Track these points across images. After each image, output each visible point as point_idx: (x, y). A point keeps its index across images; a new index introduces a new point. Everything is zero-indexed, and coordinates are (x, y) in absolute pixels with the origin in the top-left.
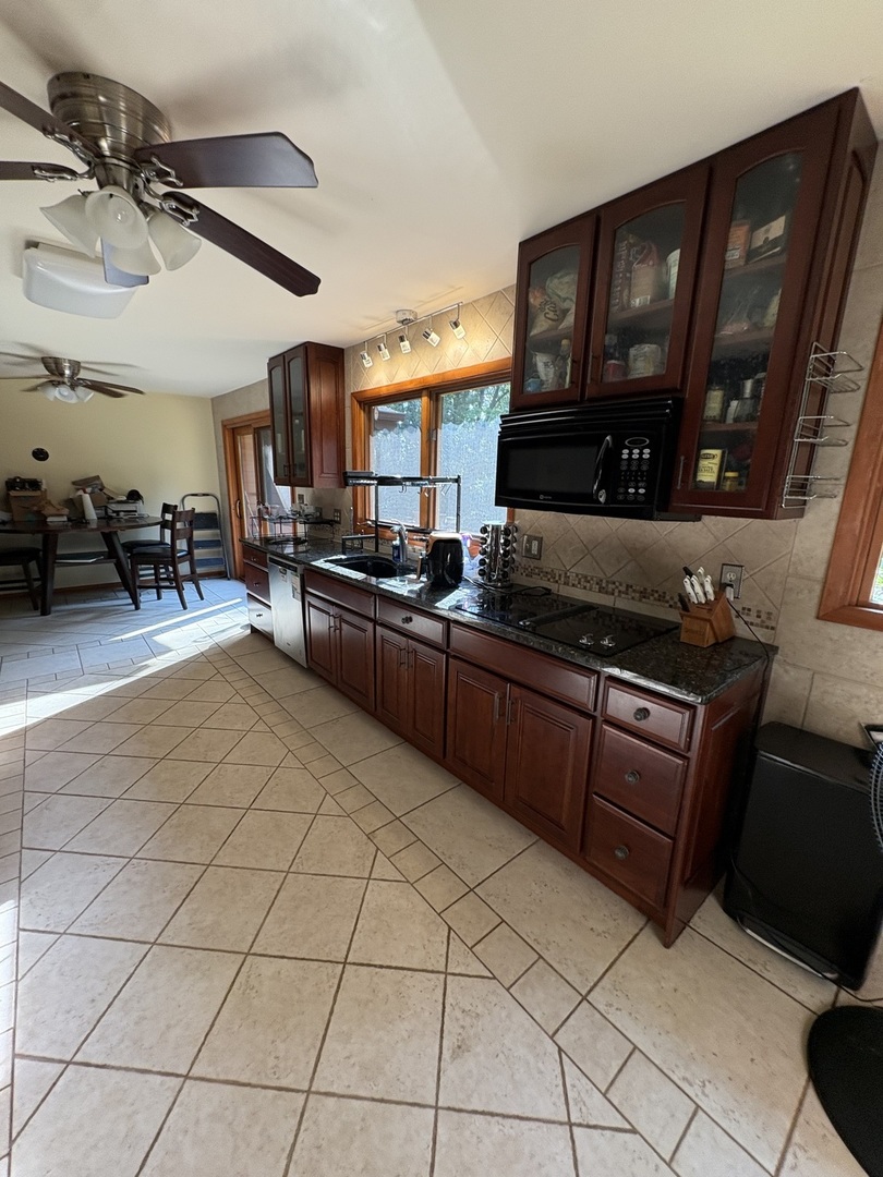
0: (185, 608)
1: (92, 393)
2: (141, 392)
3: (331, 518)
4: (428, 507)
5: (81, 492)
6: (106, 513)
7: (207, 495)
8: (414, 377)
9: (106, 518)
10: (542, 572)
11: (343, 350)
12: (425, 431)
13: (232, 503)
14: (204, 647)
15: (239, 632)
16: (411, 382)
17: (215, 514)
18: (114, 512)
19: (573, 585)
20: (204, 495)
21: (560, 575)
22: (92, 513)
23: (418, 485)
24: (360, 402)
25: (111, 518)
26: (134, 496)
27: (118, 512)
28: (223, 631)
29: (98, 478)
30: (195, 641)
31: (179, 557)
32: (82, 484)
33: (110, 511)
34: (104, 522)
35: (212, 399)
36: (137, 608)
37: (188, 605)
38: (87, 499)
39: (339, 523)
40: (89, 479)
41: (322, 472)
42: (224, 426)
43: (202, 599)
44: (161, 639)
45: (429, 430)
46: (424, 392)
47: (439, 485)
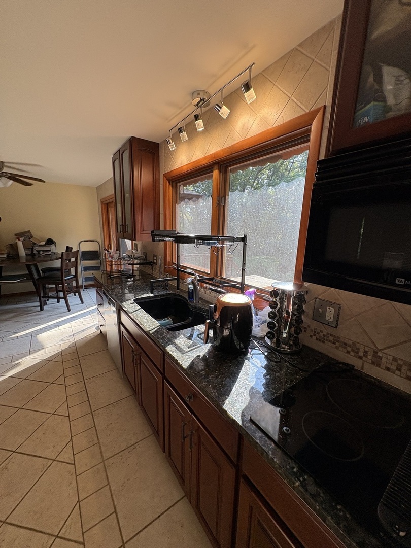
0: (69, 310)
1: (11, 182)
2: (44, 182)
3: (151, 260)
4: (217, 259)
5: (17, 241)
6: (32, 251)
7: (94, 241)
8: (207, 155)
9: (32, 255)
10: (336, 340)
11: (158, 144)
12: (215, 198)
13: (106, 246)
14: (65, 345)
15: (93, 331)
16: (205, 158)
17: (97, 252)
18: (37, 251)
19: (388, 369)
20: (91, 241)
21: (366, 352)
22: (22, 252)
23: (208, 244)
24: (169, 181)
25: (35, 255)
26: (50, 242)
27: (39, 252)
28: (83, 331)
29: (29, 232)
30: (62, 340)
31: (66, 280)
32: (19, 236)
33: (35, 251)
34: (29, 257)
35: (97, 188)
36: (42, 309)
37: (71, 308)
38: (20, 244)
39: (156, 264)
40: (24, 232)
41: (143, 230)
42: (102, 202)
43: (82, 303)
44: (42, 337)
45: (219, 197)
46: (216, 167)
47: (227, 244)
